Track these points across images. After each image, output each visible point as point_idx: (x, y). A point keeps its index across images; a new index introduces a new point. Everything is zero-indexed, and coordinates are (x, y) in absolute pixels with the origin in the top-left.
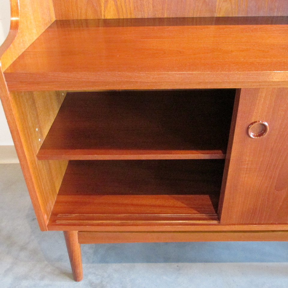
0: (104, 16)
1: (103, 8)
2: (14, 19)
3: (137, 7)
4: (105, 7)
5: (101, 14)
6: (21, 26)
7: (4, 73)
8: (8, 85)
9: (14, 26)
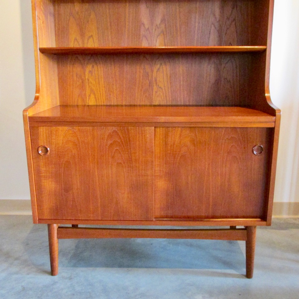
0: (88, 103)
1: (87, 99)
2: (37, 95)
3: (107, 98)
4: (89, 98)
5: (86, 103)
6: (40, 99)
7: (29, 117)
8: (29, 123)
9: (37, 98)
